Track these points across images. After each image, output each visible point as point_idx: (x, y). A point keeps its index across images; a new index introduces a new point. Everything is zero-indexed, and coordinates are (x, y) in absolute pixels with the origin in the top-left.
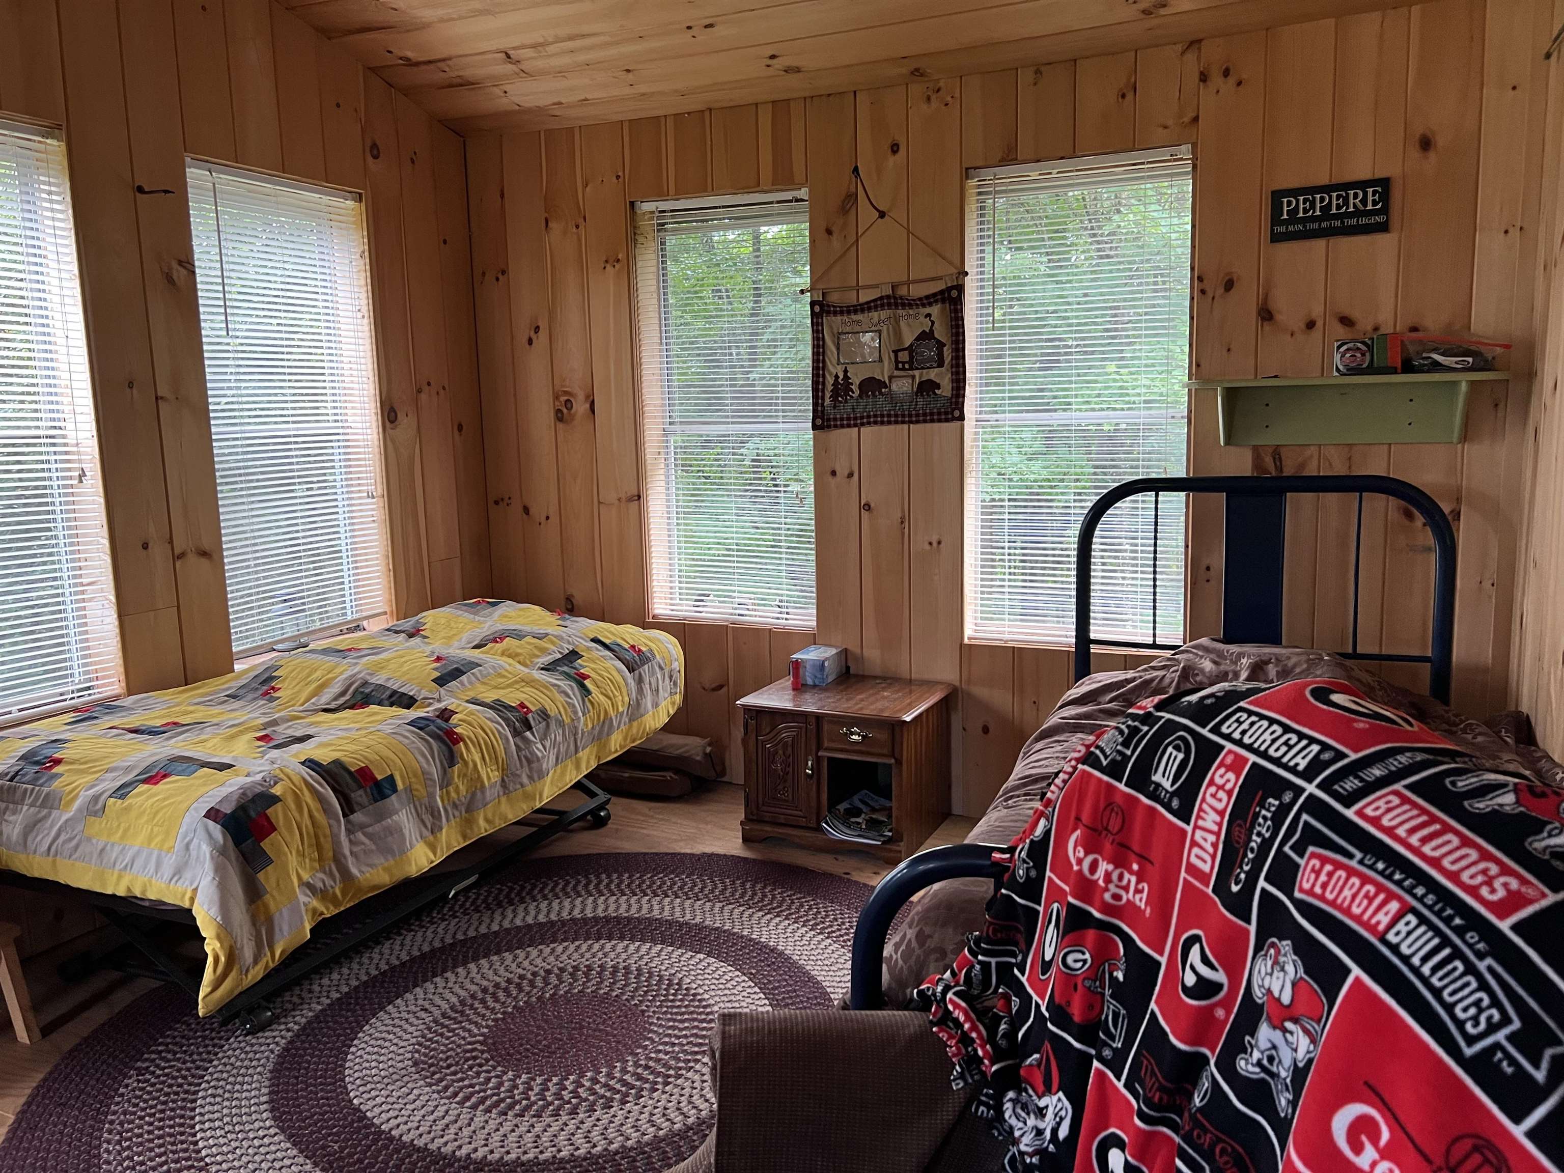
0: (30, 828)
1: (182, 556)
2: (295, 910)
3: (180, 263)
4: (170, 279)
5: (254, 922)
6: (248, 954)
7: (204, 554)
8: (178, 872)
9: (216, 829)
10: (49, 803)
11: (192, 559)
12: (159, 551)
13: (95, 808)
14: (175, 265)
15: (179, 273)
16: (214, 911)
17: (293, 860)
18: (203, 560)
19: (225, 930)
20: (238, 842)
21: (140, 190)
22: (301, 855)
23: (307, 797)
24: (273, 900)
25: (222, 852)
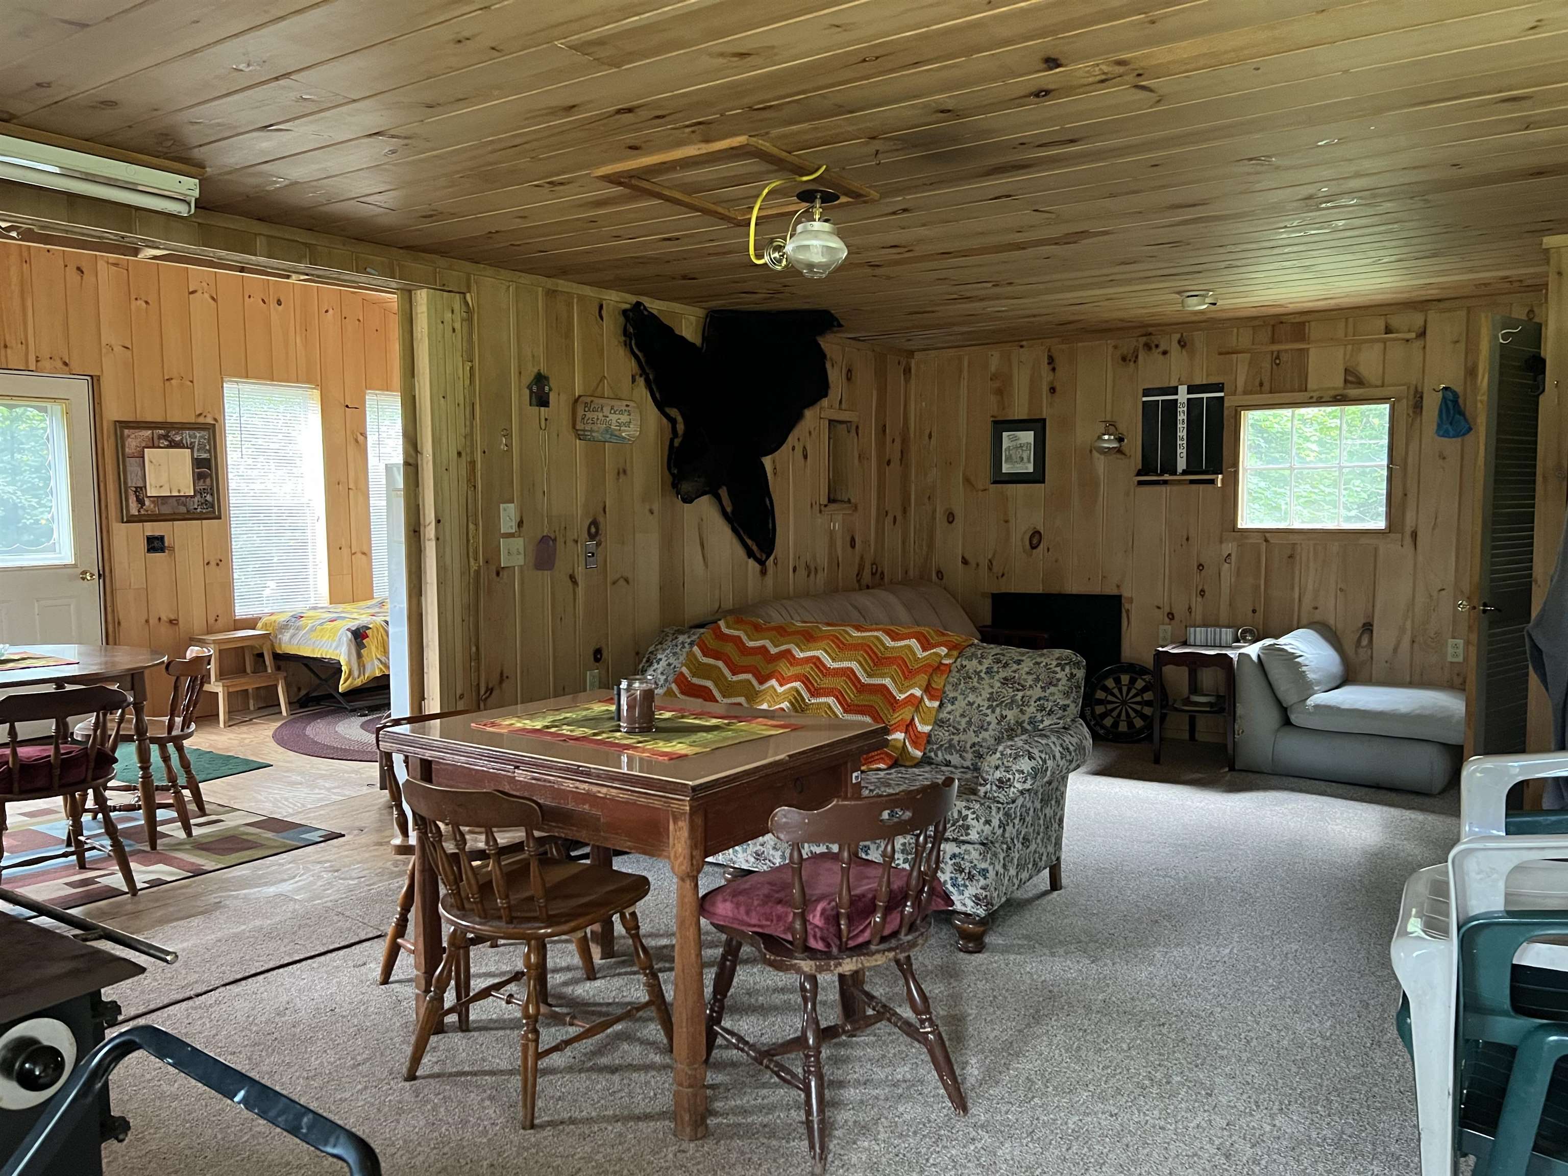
0: (293, 636)
1: (354, 553)
2: (373, 664)
3: (361, 434)
4: (357, 441)
5: (359, 665)
6: (356, 673)
7: (364, 554)
8: (336, 648)
9: (349, 634)
10: (298, 629)
11: (359, 555)
12: (346, 551)
13: (313, 629)
14: (359, 435)
15: (360, 438)
16: (346, 657)
17: (373, 649)
18: (363, 556)
19: (349, 663)
20: (356, 639)
21: (347, 406)
22: (377, 648)
23: (381, 630)
24: (366, 659)
25: (351, 640)
